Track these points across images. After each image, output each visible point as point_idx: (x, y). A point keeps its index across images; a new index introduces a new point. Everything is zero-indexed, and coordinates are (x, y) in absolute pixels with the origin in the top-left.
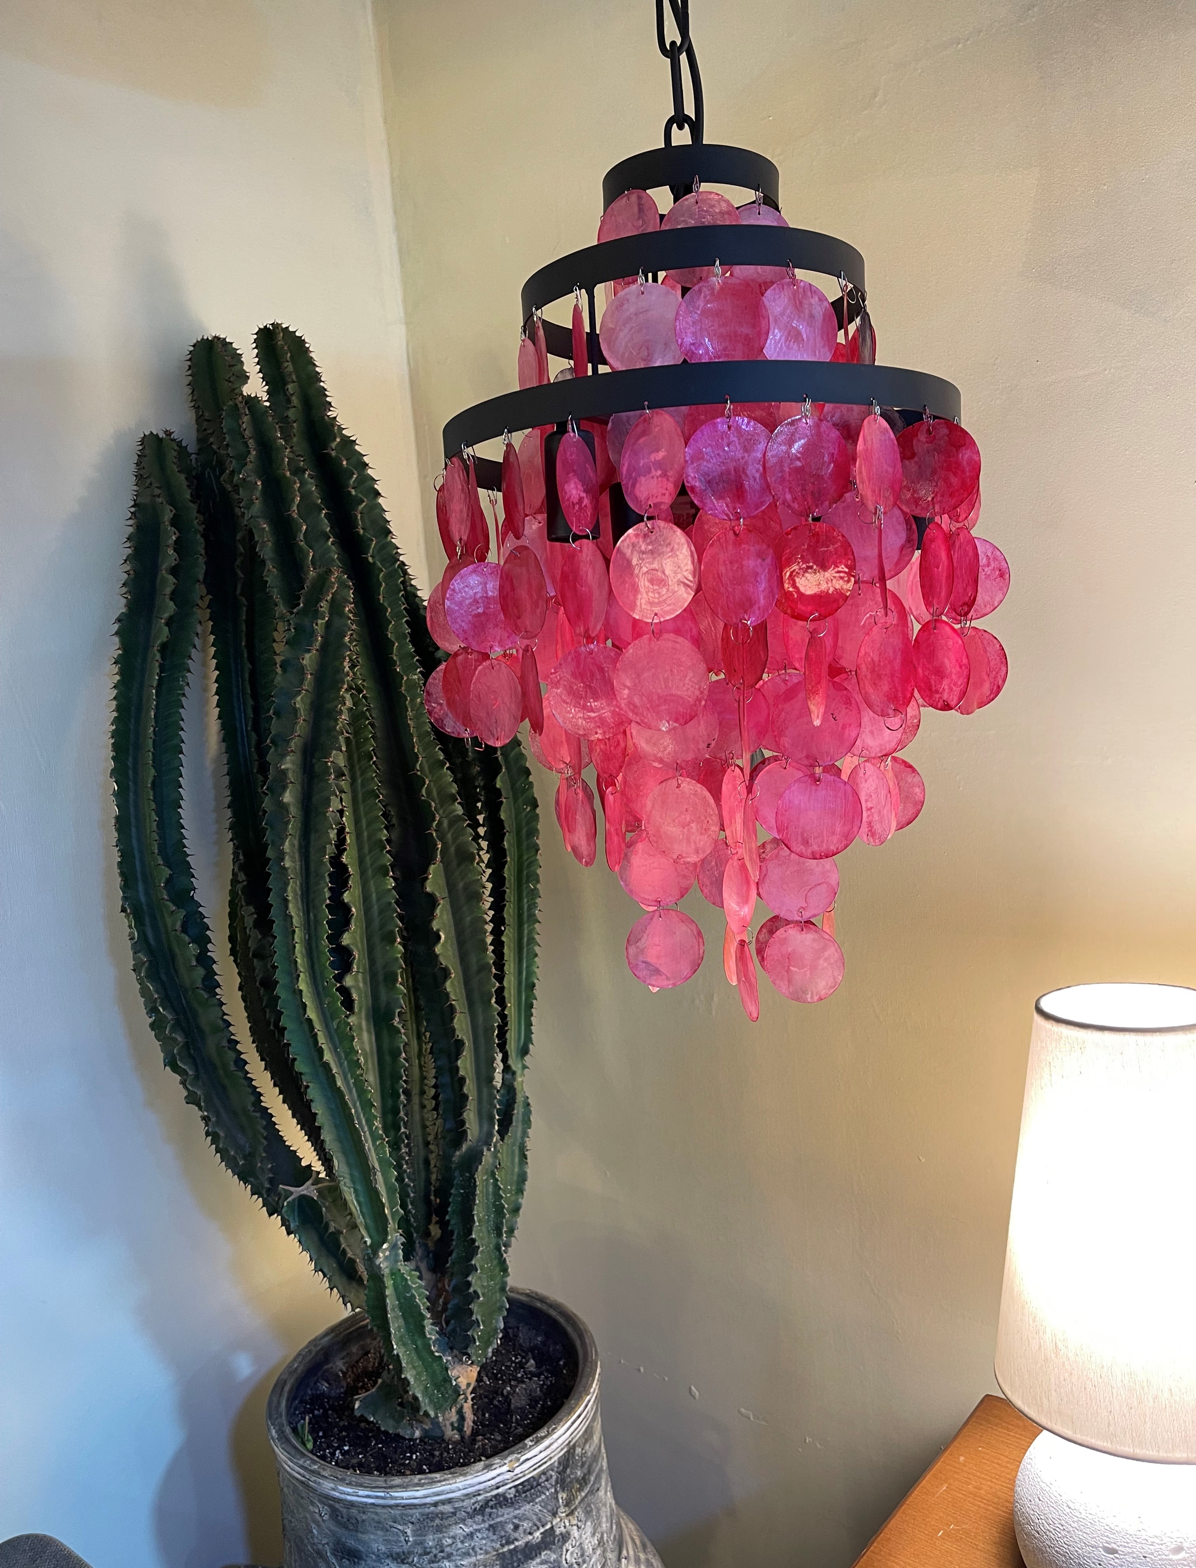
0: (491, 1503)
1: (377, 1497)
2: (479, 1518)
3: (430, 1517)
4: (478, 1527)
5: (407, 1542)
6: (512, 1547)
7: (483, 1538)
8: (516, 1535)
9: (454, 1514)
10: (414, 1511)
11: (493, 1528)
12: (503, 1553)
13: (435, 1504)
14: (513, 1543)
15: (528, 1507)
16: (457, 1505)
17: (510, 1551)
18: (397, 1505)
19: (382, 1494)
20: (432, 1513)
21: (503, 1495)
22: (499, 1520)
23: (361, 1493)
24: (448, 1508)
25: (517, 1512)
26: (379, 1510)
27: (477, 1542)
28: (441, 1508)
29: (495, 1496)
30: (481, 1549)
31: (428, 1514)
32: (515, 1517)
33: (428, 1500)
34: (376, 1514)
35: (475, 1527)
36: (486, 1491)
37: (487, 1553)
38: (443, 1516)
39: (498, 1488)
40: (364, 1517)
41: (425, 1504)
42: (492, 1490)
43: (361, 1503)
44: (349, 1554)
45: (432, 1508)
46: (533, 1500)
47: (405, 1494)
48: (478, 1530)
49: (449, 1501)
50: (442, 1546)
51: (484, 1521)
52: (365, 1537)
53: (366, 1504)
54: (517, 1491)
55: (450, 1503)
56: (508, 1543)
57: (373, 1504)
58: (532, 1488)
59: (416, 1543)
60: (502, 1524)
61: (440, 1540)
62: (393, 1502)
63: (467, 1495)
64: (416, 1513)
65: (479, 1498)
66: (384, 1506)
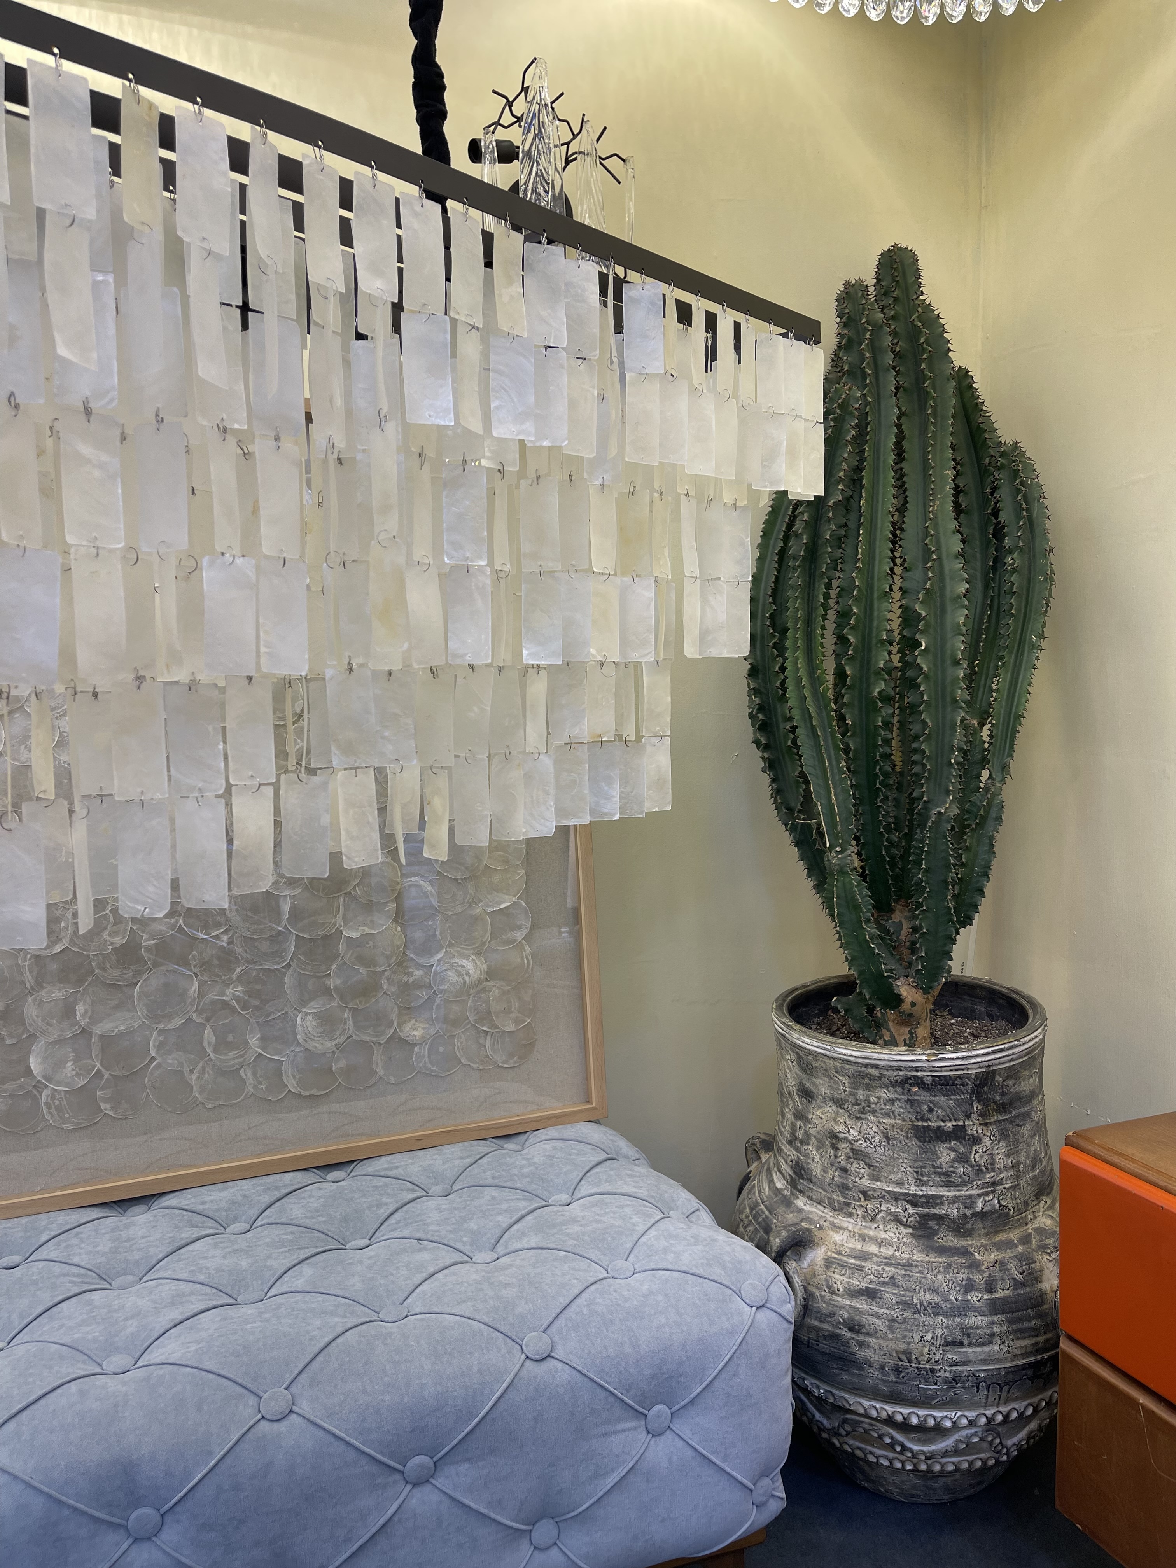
0: (910, 1081)
1: (825, 1049)
2: (899, 1089)
3: (862, 1075)
4: (899, 1097)
5: (845, 1091)
6: (926, 1124)
7: (901, 1107)
8: (930, 1116)
9: (880, 1078)
10: (850, 1067)
11: (910, 1102)
12: (918, 1126)
13: (866, 1065)
14: (926, 1121)
15: (943, 1098)
16: (882, 1072)
17: (924, 1127)
18: (838, 1059)
19: (829, 1047)
20: (863, 1072)
21: (921, 1078)
22: (916, 1098)
23: (816, 1044)
24: (874, 1072)
25: (933, 1098)
26: (827, 1061)
27: (896, 1108)
28: (870, 1070)
29: (914, 1076)
30: (899, 1115)
31: (860, 1072)
32: (931, 1102)
33: (860, 1061)
34: (825, 1062)
35: (897, 1096)
36: (907, 1069)
37: (904, 1120)
38: (871, 1077)
39: (917, 1071)
40: (817, 1064)
41: (858, 1063)
42: (912, 1071)
43: (815, 1052)
44: (806, 1094)
45: (863, 1068)
46: (948, 1095)
47: (845, 1051)
48: (899, 1100)
49: (876, 1067)
50: (869, 1102)
51: (903, 1094)
52: (817, 1081)
53: (818, 1053)
54: (933, 1081)
55: (877, 1068)
56: (923, 1119)
57: (822, 1054)
58: (947, 1084)
59: (851, 1094)
60: (919, 1103)
61: (868, 1096)
62: (836, 1055)
63: (891, 1066)
64: (852, 1068)
65: (901, 1073)
66: (830, 1058)
